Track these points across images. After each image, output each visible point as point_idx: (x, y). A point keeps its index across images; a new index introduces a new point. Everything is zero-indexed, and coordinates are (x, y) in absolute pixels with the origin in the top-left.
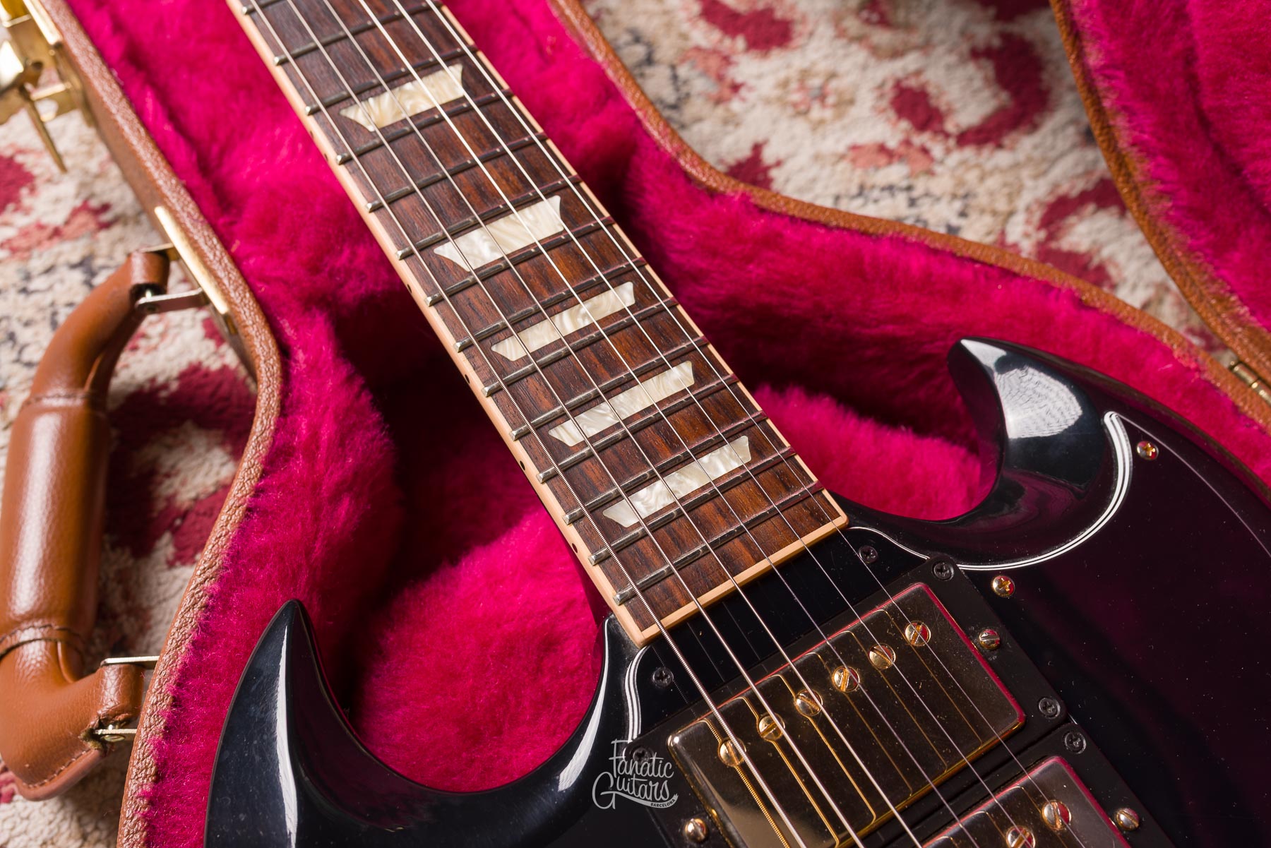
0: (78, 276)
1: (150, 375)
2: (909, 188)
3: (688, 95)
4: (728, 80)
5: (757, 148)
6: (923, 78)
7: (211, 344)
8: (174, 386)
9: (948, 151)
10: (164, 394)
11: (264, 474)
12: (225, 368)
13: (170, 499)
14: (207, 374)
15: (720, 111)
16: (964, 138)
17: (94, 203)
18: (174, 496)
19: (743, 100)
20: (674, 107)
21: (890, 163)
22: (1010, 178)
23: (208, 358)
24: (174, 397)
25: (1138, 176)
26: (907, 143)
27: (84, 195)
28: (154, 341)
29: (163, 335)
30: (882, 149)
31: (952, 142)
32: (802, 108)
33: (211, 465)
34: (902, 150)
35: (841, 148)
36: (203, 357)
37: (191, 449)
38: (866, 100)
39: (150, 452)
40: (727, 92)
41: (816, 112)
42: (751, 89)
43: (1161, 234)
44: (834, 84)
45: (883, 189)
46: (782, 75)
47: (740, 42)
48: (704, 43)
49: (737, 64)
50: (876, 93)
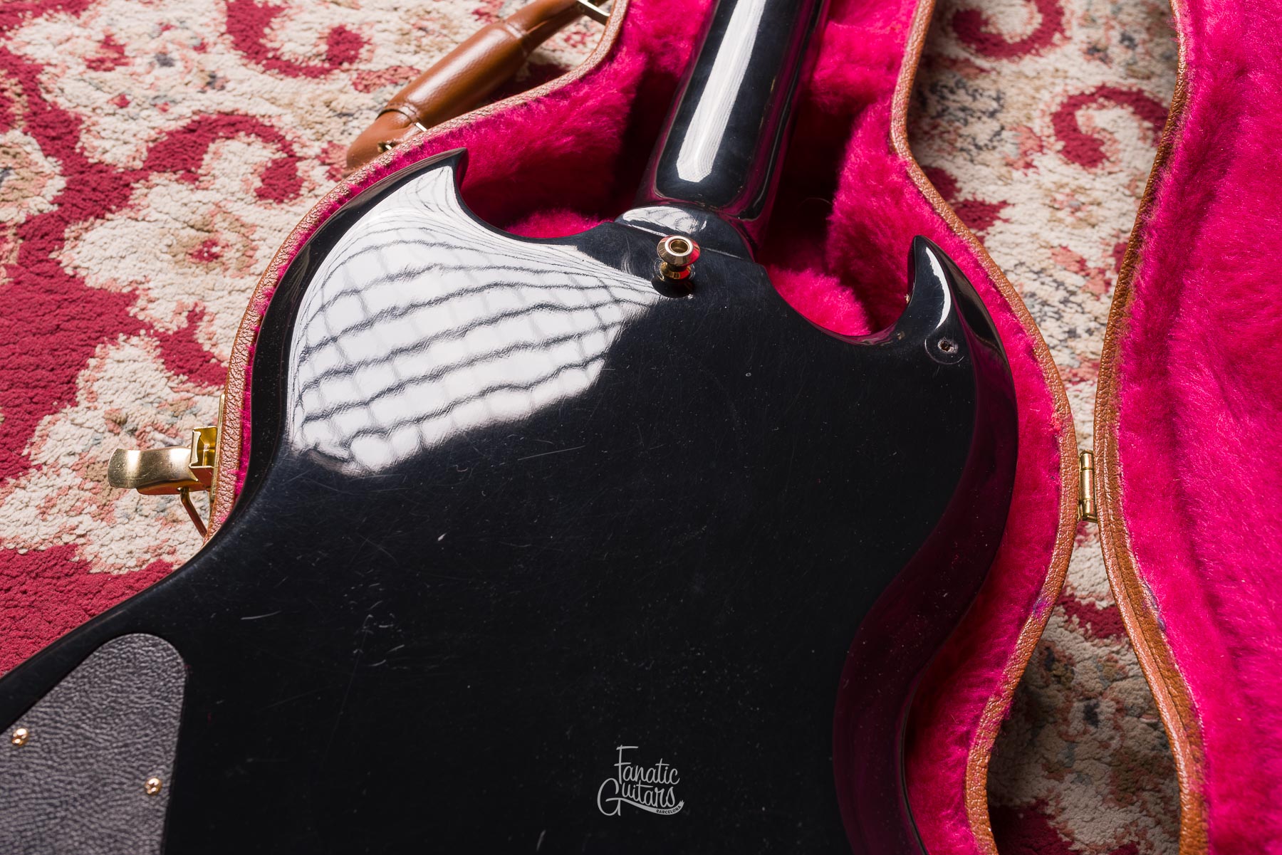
2: (1073, 293)
3: (994, 148)
4: (1028, 159)
5: (1004, 204)
15: (1004, 170)
19: (1026, 175)
20: (979, 148)
21: (1076, 273)
26: (1102, 272)
30: (1082, 262)
32: (1057, 206)
34: (1093, 273)
35: (1055, 243)
38: (1105, 230)
40: (1021, 163)
41: (1063, 214)
42: (1037, 173)
44: (1094, 208)
45: (1055, 281)
46: (1065, 180)
47: (1060, 145)
48: (1037, 130)
49: (1043, 154)
50: (1114, 233)
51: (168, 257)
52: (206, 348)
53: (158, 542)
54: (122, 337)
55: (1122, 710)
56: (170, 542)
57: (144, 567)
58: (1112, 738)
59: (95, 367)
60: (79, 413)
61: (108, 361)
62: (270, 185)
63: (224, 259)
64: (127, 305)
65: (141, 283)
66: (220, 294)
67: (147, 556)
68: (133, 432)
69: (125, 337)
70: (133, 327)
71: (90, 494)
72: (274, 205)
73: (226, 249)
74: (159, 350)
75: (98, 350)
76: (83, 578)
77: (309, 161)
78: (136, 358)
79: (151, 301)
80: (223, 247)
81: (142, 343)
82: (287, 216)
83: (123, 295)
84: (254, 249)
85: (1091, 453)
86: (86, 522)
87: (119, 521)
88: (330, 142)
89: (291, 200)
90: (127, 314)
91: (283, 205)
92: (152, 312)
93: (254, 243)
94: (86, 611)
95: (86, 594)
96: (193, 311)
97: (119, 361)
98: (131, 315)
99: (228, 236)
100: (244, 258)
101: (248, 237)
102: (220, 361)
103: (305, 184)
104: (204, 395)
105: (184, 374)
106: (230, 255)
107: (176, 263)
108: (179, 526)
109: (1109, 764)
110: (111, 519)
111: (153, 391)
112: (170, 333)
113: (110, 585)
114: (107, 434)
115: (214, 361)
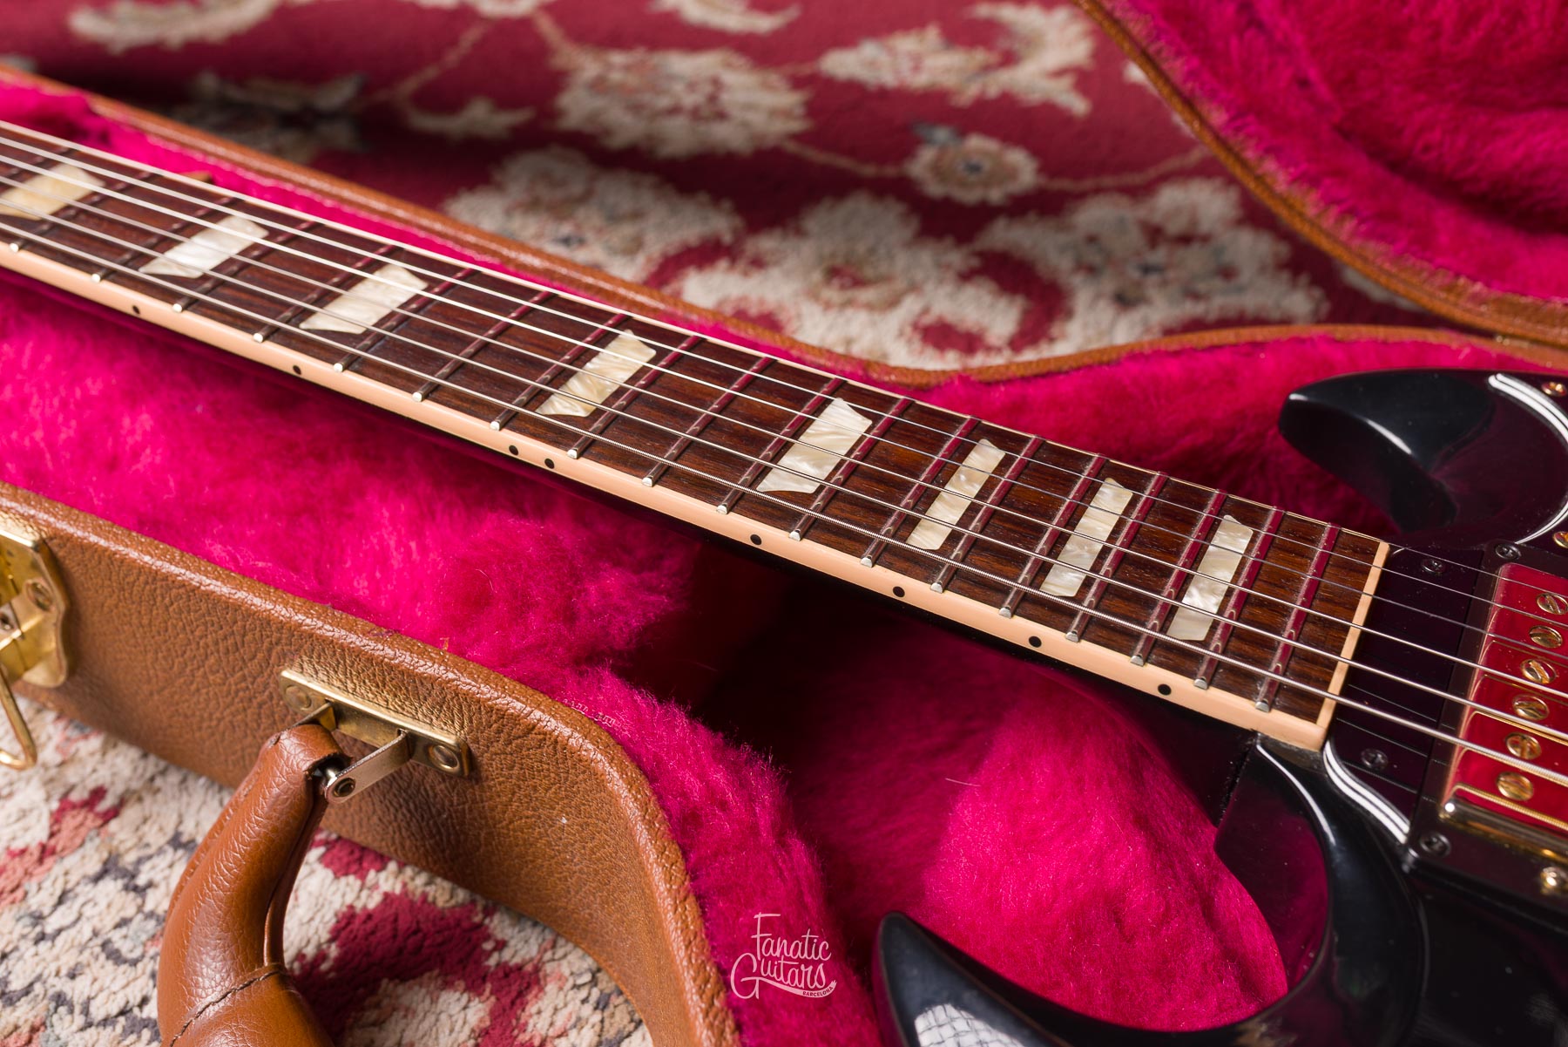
0: (111, 886)
6: (934, 314)
7: (352, 881)
8: (334, 951)
12: (387, 897)
14: (369, 916)
16: (1016, 344)
17: (77, 796)
23: (358, 897)
27: (57, 793)
33: (450, 1016)
36: (349, 899)
37: (409, 1012)
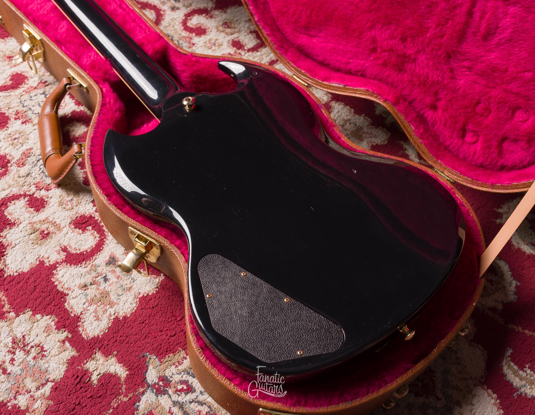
0: (43, 96)
1: (64, 113)
4: (192, 43)
6: (239, 39)
7: (77, 106)
8: (70, 115)
9: (245, 53)
10: (68, 117)
11: (101, 108)
12: (81, 111)
13: (74, 136)
14: (77, 112)
16: (249, 50)
17: (43, 81)
18: (75, 135)
19: (196, 47)
22: (260, 57)
23: (77, 109)
24: (70, 117)
25: (269, 41)
26: (236, 52)
27: (40, 80)
28: (63, 107)
29: (65, 106)
30: (230, 54)
31: (246, 51)
32: (210, 47)
33: (82, 129)
34: (234, 54)
36: (75, 109)
37: (76, 126)
38: (225, 44)
39: (67, 127)
40: (192, 45)
41: (213, 48)
42: (197, 44)
43: (276, 52)
44: (217, 41)
46: (205, 41)
47: (194, 34)
48: (185, 35)
49: (193, 39)
50: (228, 43)
51: (36, 246)
52: (79, 252)
53: (133, 296)
54: (55, 272)
55: (343, 126)
56: (136, 292)
57: (138, 303)
58: (347, 132)
59: (59, 283)
60: (72, 295)
61: (59, 279)
62: (36, 206)
63: (51, 232)
64: (43, 265)
65: (39, 257)
66: (62, 239)
67: (136, 300)
68: (91, 284)
69: (55, 271)
70: (54, 267)
71: (103, 305)
72: (44, 209)
73: (49, 229)
74: (68, 264)
75: (52, 279)
76: (129, 320)
77: (36, 192)
78: (65, 271)
79: (48, 258)
80: (47, 230)
81: (61, 267)
82: (51, 209)
83: (39, 265)
84: (55, 223)
85: (294, 75)
86: (112, 311)
87: (118, 301)
88: (34, 184)
89: (46, 204)
90: (47, 266)
91: (46, 207)
92: (52, 260)
93: (53, 221)
94: (140, 323)
95: (135, 321)
96: (62, 249)
97: (62, 277)
98: (48, 265)
99: (44, 227)
100: (56, 227)
101: (49, 222)
102: (86, 251)
103: (44, 198)
104: (94, 261)
105: (83, 262)
106: (51, 229)
107: (40, 245)
108: (133, 288)
109: (352, 137)
110: (116, 304)
111: (81, 272)
112: (64, 259)
113: (137, 314)
114: (86, 291)
115: (85, 253)
